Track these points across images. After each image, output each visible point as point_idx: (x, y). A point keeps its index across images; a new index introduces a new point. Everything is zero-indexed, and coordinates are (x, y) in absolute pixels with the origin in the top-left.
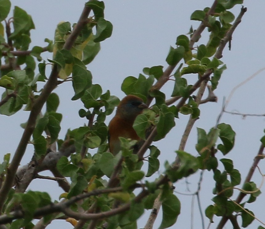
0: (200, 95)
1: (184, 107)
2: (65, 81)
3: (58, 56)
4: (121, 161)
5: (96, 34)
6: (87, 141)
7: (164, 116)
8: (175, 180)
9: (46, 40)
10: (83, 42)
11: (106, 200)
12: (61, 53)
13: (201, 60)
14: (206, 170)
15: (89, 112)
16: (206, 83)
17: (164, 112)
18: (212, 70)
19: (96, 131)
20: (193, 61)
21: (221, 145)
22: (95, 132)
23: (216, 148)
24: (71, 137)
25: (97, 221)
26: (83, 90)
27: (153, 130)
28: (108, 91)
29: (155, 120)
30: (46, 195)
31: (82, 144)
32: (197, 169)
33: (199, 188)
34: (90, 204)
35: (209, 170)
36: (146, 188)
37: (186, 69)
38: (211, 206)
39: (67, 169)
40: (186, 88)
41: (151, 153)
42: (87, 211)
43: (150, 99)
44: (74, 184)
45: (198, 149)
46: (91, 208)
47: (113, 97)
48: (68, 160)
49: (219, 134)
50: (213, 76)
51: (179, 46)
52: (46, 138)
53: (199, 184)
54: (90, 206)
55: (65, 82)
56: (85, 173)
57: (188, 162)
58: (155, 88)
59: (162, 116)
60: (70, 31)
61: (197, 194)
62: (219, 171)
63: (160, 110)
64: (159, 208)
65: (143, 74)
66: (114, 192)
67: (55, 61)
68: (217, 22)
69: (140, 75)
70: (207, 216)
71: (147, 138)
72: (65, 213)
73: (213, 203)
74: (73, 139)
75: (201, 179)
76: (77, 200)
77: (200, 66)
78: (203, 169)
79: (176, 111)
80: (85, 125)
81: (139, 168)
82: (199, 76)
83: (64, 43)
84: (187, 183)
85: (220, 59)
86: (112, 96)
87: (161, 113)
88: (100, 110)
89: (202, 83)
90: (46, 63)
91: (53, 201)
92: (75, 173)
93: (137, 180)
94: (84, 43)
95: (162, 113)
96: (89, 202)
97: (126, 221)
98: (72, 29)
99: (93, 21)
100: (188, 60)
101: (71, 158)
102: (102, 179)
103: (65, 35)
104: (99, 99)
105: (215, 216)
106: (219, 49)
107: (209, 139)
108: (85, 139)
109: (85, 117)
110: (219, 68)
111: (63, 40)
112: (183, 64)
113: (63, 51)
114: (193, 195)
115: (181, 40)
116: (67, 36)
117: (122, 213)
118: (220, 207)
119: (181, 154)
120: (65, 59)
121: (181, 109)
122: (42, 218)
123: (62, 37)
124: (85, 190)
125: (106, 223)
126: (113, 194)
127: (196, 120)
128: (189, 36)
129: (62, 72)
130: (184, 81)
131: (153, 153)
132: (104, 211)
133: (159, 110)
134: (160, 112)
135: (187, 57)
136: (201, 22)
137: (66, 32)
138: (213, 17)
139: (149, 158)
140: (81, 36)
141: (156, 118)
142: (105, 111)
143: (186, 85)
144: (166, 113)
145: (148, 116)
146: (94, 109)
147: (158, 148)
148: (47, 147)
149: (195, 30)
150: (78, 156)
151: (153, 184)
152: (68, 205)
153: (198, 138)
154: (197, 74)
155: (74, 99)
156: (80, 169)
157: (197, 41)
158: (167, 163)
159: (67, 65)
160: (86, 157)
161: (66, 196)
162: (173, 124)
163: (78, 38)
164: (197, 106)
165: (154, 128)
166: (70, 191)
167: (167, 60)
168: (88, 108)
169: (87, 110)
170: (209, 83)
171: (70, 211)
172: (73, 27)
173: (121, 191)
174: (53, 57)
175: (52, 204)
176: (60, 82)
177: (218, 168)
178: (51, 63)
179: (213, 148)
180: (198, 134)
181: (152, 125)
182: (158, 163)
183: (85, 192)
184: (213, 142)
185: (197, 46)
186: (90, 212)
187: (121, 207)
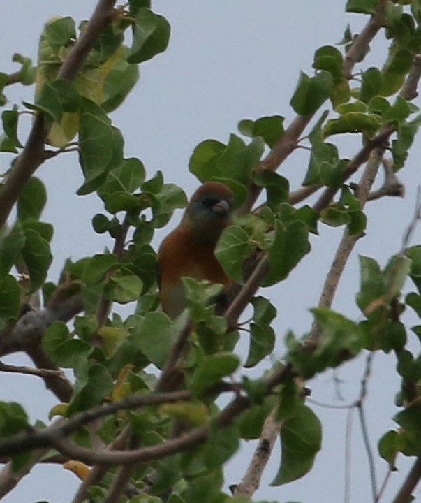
0: (367, 182)
1: (332, 210)
2: (62, 150)
3: (46, 95)
4: (186, 332)
5: (133, 46)
6: (111, 287)
7: (285, 229)
8: (309, 375)
9: (17, 58)
10: (102, 63)
11: (153, 419)
12: (52, 87)
13: (369, 103)
14: (381, 352)
15: (116, 220)
16: (381, 154)
17: (284, 221)
18: (393, 126)
19: (131, 263)
20: (351, 105)
21: (414, 294)
22: (129, 267)
23: (402, 301)
24: (73, 277)
25: (132, 467)
26: (103, 171)
27: (259, 260)
28: (159, 173)
29: (266, 239)
30: (17, 408)
31: (100, 295)
32: (358, 350)
33: (364, 393)
34: (119, 429)
35: (387, 352)
36: (244, 393)
37: (335, 122)
38: (392, 434)
39: (67, 350)
40: (334, 166)
41: (255, 314)
42: (110, 446)
43: (255, 191)
44: (83, 385)
45: (362, 303)
46: (119, 437)
47: (171, 186)
48: (67, 329)
49: (408, 270)
50: (395, 138)
51: (319, 71)
52: (18, 279)
53: (364, 383)
54: (119, 433)
55: (61, 154)
56: (108, 358)
57: (339, 334)
58: (265, 167)
59: (280, 228)
60: (74, 37)
61: (359, 404)
62: (409, 354)
63: (277, 217)
64: (275, 438)
65: (239, 135)
66: (172, 401)
67: (40, 107)
68: (406, 17)
69: (233, 137)
70: (382, 456)
71: (245, 279)
72: (59, 448)
73: (396, 427)
74: (77, 282)
75: (368, 372)
76: (88, 420)
77: (366, 116)
78: (372, 348)
79: (311, 219)
80: (107, 251)
81: (230, 347)
82: (365, 139)
83: (60, 65)
84: (337, 380)
85: (412, 101)
86: (167, 185)
87: (279, 224)
88: (140, 216)
89: (372, 154)
90: (19, 111)
91: (32, 422)
92: (84, 359)
93: (224, 375)
94: (106, 65)
95: (281, 223)
96: (117, 424)
97: (198, 467)
98: (78, 32)
99: (125, 16)
100: (341, 103)
101: (75, 325)
102: (144, 373)
103: (62, 48)
104: (138, 191)
105: (400, 455)
106: (409, 77)
107: (386, 281)
108: (106, 282)
109: (107, 233)
110: (409, 120)
111: (58, 59)
112: (328, 110)
113: (57, 84)
114: (350, 407)
115: (326, 57)
116: (67, 50)
117: (190, 449)
118: (411, 436)
119: (322, 316)
120: (61, 101)
121: (323, 212)
122: (10, 463)
123: (57, 52)
124: (108, 398)
125: (154, 471)
126: (167, 407)
127: (357, 238)
128: (341, 49)
129: (55, 132)
130: (332, 150)
131: (261, 314)
132: (147, 444)
133: (275, 215)
134: (276, 219)
135: (339, 97)
136: (369, 16)
137: (64, 41)
138: (397, 5)
139: (252, 325)
140: (98, 48)
141: (267, 235)
142: (153, 220)
143: (334, 159)
144: (290, 223)
145: (250, 230)
146: (127, 215)
147: (272, 302)
148: (22, 300)
149: (356, 36)
150: (91, 320)
151: (260, 383)
152: (67, 431)
153: (362, 278)
154: (360, 134)
155: (82, 191)
156: (95, 349)
157: (360, 59)
158: (290, 335)
159: (66, 115)
160: (109, 323)
161: (64, 411)
162: (306, 248)
163: (92, 53)
164: (361, 206)
165: (261, 258)
166: (72, 400)
167: (294, 103)
168: (113, 213)
169: (110, 217)
170: (388, 155)
171: (72, 444)
172: (80, 28)
173: (186, 399)
174: (36, 97)
175: (30, 429)
176: (52, 154)
177: (407, 347)
178: (32, 111)
179: (394, 303)
180: (362, 271)
181: (258, 250)
182: (271, 336)
183: (107, 401)
184: (395, 288)
185: (360, 72)
186: (116, 448)
187: (186, 437)
